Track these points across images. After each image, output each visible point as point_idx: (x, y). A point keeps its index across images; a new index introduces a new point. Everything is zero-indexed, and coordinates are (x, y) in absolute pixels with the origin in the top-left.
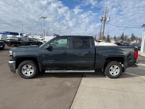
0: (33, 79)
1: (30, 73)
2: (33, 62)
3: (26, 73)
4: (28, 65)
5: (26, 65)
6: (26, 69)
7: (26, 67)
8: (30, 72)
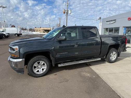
0: (45, 76)
1: (42, 70)
2: (45, 57)
3: (38, 71)
4: (39, 61)
5: (37, 62)
6: (38, 66)
7: (37, 64)
8: (41, 68)
